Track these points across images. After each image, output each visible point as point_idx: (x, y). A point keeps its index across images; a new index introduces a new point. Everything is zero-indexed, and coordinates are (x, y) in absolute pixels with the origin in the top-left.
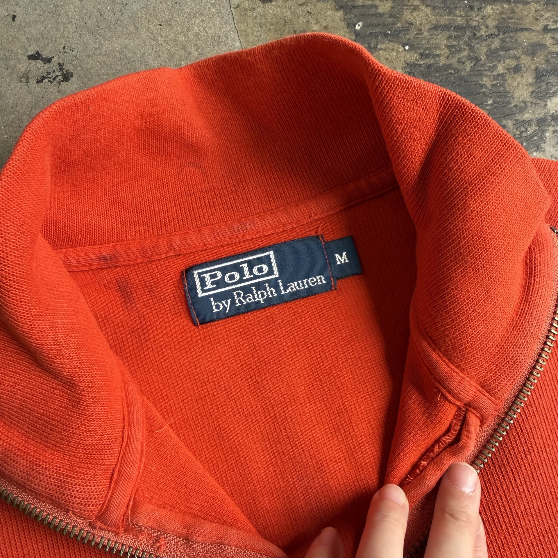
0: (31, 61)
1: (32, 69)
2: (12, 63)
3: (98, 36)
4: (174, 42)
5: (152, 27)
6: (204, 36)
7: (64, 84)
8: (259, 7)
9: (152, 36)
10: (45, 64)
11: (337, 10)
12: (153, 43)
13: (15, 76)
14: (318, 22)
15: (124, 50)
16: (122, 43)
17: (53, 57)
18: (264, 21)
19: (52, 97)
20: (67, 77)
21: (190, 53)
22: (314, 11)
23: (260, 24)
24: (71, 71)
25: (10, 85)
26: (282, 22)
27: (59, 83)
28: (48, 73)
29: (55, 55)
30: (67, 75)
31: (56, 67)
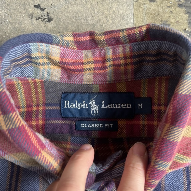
0: (35, 8)
1: (35, 12)
2: (27, 7)
3: (68, 2)
4: (102, 13)
5: (94, 3)
6: (117, 13)
7: (48, 23)
8: (147, 4)
9: (92, 8)
10: (41, 11)
11: (186, 13)
12: (92, 11)
13: (27, 14)
14: (174, 18)
15: (78, 12)
16: (78, 9)
17: (45, 9)
18: (148, 11)
19: (41, 28)
20: (50, 20)
21: (108, 21)
22: (174, 12)
23: (145, 13)
24: (52, 17)
25: (24, 18)
26: (156, 14)
27: (46, 22)
28: (42, 16)
29: (46, 8)
30: (50, 19)
31: (46, 14)
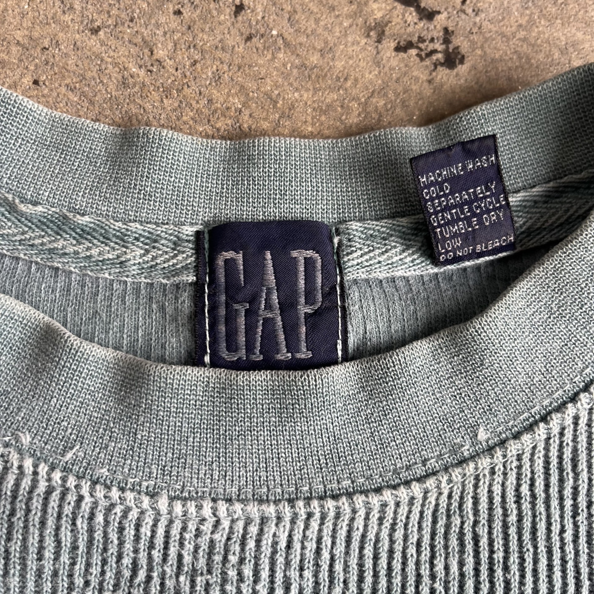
0: (397, 4)
1: (395, 21)
7: (443, 71)
10: (421, 19)
13: (360, 21)
16: (569, 35)
17: (439, 12)
19: (414, 87)
20: (451, 60)
25: (346, 35)
27: (436, 66)
28: (421, 40)
29: (442, 10)
30: (453, 56)
31: (439, 34)
